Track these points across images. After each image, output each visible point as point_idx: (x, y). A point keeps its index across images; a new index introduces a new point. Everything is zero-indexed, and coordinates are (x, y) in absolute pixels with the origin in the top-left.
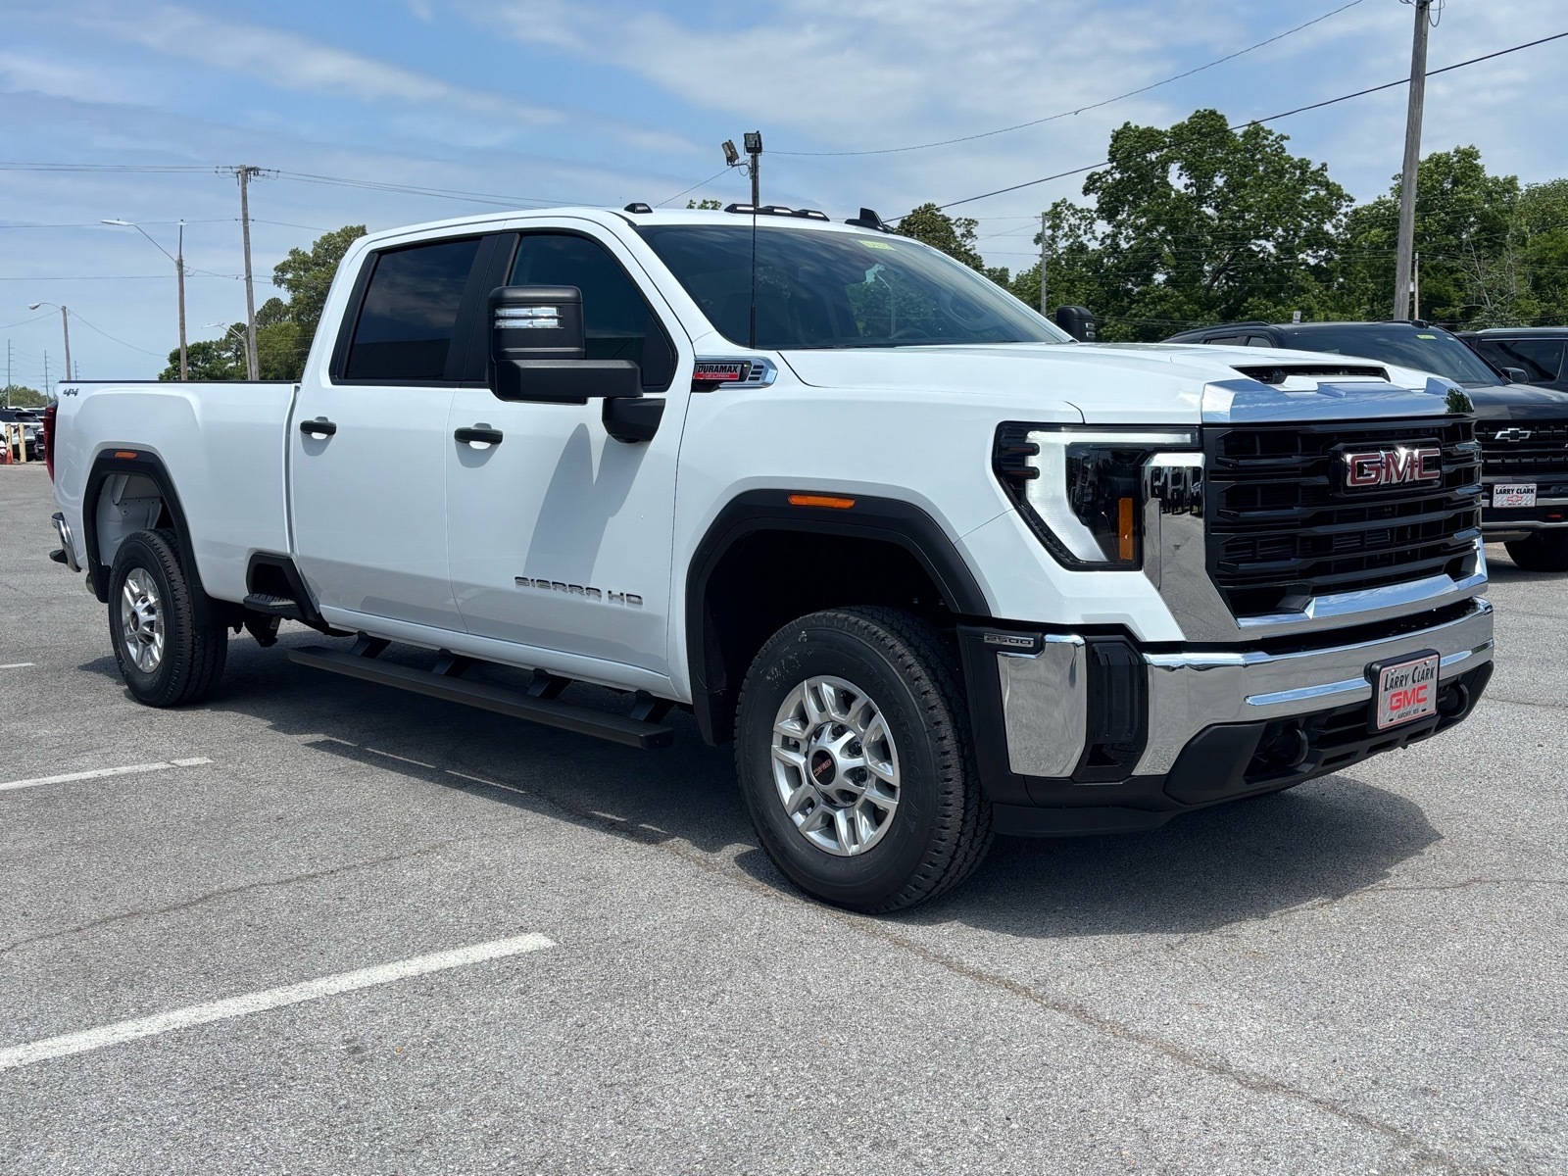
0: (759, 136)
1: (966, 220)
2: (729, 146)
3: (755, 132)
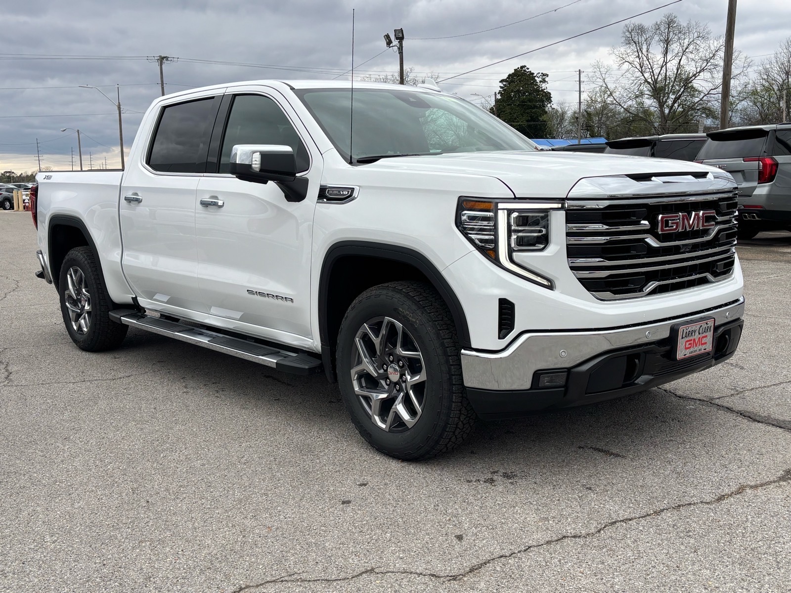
0: (402, 31)
1: (542, 73)
2: (387, 37)
3: (400, 29)
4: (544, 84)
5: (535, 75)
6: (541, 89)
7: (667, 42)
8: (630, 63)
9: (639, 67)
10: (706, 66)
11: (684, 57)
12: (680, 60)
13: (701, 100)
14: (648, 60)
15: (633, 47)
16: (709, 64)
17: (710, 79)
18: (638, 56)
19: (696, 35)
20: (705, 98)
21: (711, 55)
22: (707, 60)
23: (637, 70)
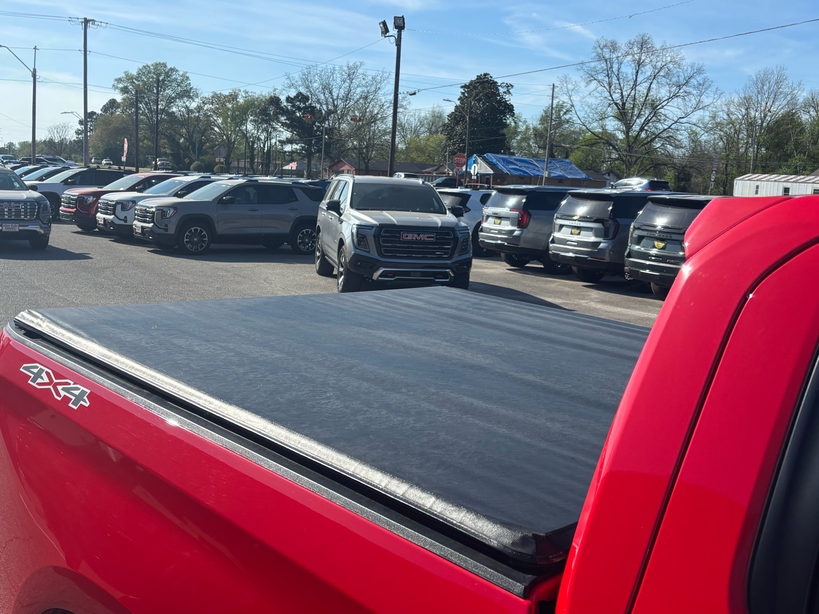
0: (404, 18)
1: (507, 84)
2: (384, 23)
3: (401, 16)
4: (507, 96)
5: (499, 84)
6: (504, 100)
7: (639, 64)
8: (599, 82)
9: (608, 88)
10: (678, 92)
11: (655, 81)
12: (651, 83)
13: (669, 128)
14: (618, 80)
15: (604, 65)
16: (681, 91)
17: (681, 107)
18: (608, 75)
19: (669, 59)
20: (672, 127)
21: (685, 82)
22: (680, 86)
23: (606, 90)
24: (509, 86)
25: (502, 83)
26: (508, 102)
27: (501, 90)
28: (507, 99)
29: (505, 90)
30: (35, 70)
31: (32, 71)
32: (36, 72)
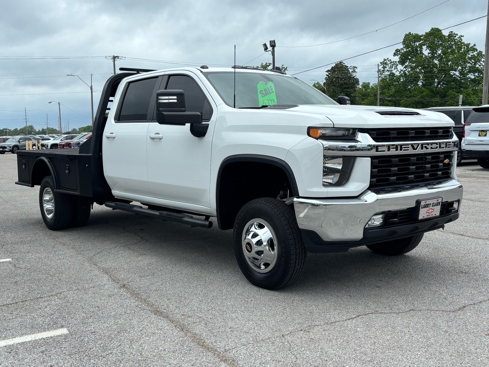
0: (275, 41)
1: (353, 66)
2: (265, 45)
3: (273, 40)
4: (354, 73)
5: (349, 67)
6: (352, 76)
24: (355, 67)
25: (351, 67)
26: (355, 77)
27: (351, 71)
28: (354, 76)
29: (352, 70)
30: (91, 85)
31: (90, 86)
32: (92, 87)
